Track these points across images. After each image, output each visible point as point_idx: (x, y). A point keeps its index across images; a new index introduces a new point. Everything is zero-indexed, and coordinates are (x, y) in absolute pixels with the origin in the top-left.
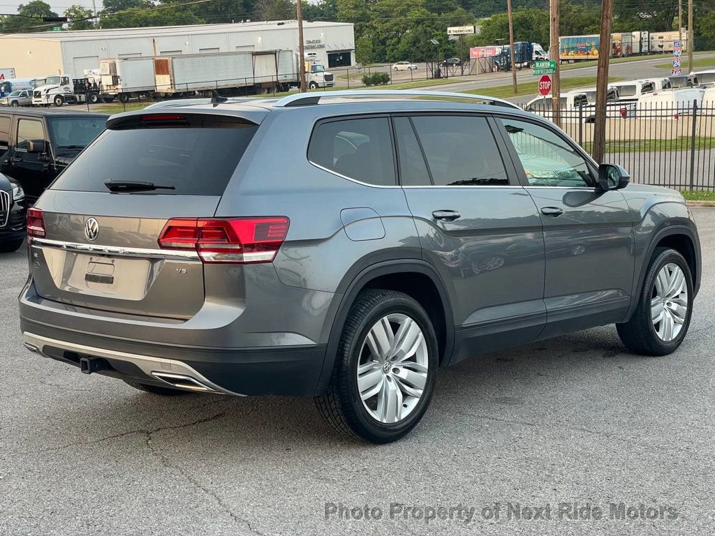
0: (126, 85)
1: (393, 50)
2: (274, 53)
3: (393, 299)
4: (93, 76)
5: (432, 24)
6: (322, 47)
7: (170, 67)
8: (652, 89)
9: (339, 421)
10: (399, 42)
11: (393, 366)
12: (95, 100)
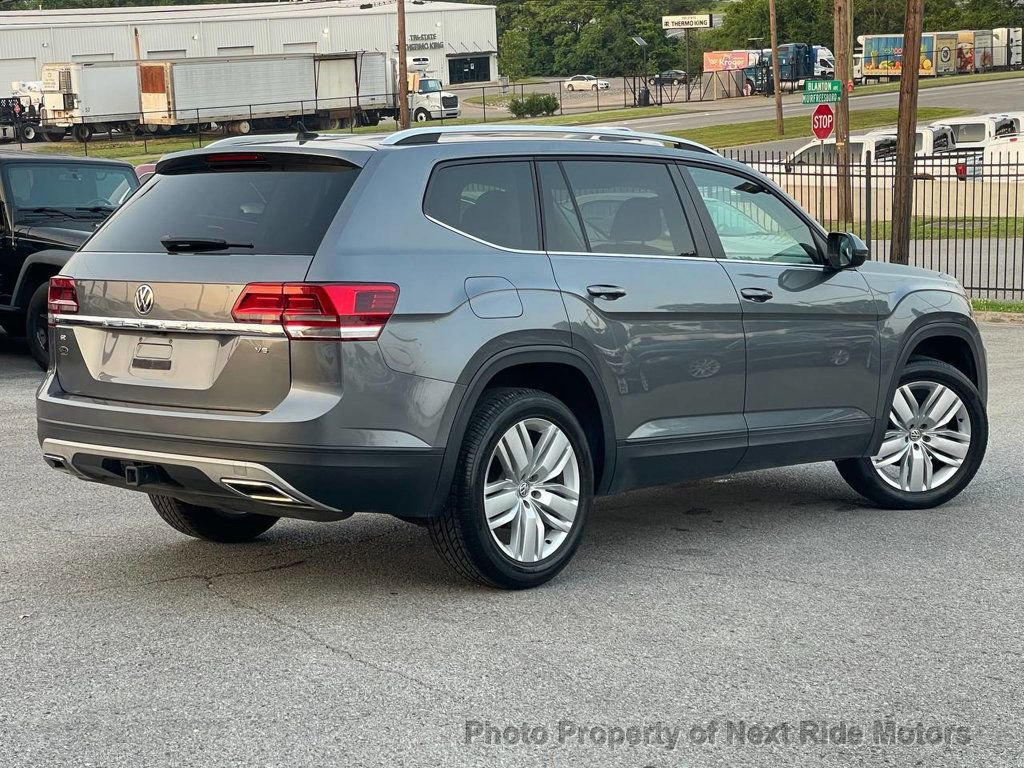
0: (87, 110)
1: (565, 54)
2: (353, 57)
3: (531, 399)
4: (28, 93)
5: (637, 9)
6: (439, 46)
7: (167, 79)
8: (1013, 130)
9: (460, 556)
10: (576, 40)
11: (533, 489)
12: (32, 136)
